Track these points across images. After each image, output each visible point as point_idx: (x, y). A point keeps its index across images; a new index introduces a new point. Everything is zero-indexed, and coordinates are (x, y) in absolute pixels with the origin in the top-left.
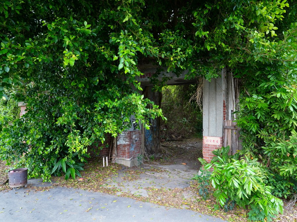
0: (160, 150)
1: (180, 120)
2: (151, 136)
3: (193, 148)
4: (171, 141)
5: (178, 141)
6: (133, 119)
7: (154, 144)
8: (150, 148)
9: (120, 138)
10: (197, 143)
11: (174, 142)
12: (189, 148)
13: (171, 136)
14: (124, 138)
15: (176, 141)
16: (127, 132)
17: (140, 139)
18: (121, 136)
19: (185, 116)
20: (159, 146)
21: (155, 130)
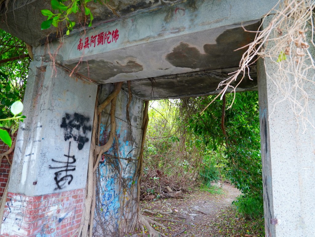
0: (138, 227)
1: (180, 163)
2: (117, 199)
3: (201, 215)
4: (164, 198)
5: (176, 198)
6: (53, 160)
7: (123, 214)
8: (113, 226)
9: (9, 213)
10: (205, 202)
11: (170, 200)
12: (195, 215)
13: (166, 189)
14: (18, 214)
15: (173, 198)
16: (27, 199)
17: (76, 212)
18: (12, 209)
19: (186, 158)
20: (136, 217)
21: (130, 183)
